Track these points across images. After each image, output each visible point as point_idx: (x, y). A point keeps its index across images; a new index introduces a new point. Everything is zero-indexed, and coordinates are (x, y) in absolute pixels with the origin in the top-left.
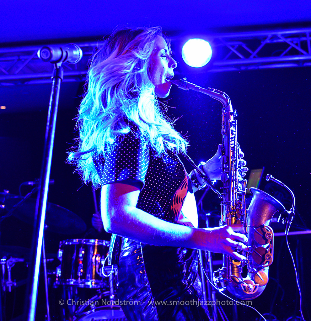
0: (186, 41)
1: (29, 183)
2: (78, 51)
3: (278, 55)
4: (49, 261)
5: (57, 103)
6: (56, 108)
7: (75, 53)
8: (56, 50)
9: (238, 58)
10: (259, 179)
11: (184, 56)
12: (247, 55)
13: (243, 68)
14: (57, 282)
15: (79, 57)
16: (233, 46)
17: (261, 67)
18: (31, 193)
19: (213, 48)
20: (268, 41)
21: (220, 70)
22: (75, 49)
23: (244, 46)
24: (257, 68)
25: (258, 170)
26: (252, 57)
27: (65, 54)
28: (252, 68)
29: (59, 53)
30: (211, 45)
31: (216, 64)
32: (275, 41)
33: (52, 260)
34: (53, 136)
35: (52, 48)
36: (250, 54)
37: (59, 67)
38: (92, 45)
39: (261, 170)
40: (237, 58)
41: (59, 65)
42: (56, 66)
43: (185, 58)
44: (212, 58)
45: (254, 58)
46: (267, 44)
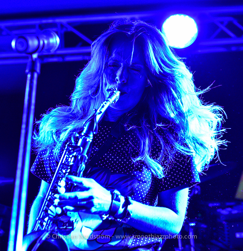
2: (54, 39)
5: (33, 101)
7: (52, 41)
8: (32, 40)
9: (228, 37)
15: (55, 45)
22: (52, 37)
27: (41, 42)
29: (36, 42)
37: (35, 58)
38: (58, 21)
41: (35, 56)
42: (32, 57)
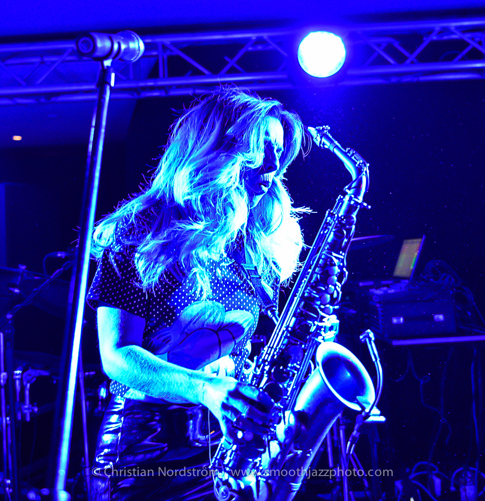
0: (306, 36)
1: (59, 255)
2: (136, 43)
3: (450, 59)
4: (89, 375)
5: (104, 123)
6: (103, 131)
7: (133, 45)
8: (102, 40)
9: (386, 64)
10: (416, 254)
11: (301, 58)
12: (401, 60)
13: (394, 80)
14: (100, 408)
15: (138, 52)
16: (379, 45)
17: (422, 79)
18: (62, 269)
19: (347, 47)
20: (435, 38)
21: (357, 83)
22: (133, 40)
23: (396, 45)
24: (416, 79)
25: (415, 240)
26: (408, 62)
27: (116, 46)
28: (408, 79)
29: (108, 44)
30: (344, 41)
31: (351, 72)
32: (445, 37)
33: (92, 373)
34: (97, 174)
35: (96, 36)
36: (406, 58)
37: (107, 66)
38: (158, 40)
39: (420, 240)
40: (384, 63)
41: (107, 63)
42: (103, 64)
43: (302, 62)
44: (345, 63)
45: (412, 63)
46: (433, 43)
